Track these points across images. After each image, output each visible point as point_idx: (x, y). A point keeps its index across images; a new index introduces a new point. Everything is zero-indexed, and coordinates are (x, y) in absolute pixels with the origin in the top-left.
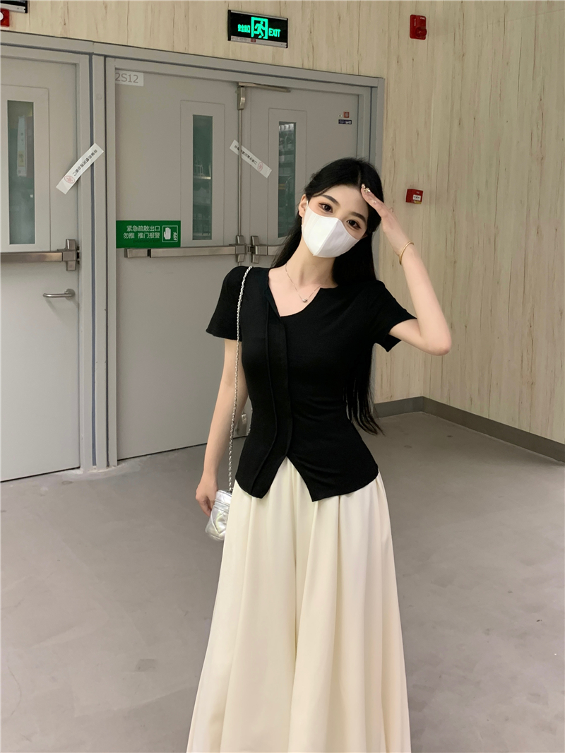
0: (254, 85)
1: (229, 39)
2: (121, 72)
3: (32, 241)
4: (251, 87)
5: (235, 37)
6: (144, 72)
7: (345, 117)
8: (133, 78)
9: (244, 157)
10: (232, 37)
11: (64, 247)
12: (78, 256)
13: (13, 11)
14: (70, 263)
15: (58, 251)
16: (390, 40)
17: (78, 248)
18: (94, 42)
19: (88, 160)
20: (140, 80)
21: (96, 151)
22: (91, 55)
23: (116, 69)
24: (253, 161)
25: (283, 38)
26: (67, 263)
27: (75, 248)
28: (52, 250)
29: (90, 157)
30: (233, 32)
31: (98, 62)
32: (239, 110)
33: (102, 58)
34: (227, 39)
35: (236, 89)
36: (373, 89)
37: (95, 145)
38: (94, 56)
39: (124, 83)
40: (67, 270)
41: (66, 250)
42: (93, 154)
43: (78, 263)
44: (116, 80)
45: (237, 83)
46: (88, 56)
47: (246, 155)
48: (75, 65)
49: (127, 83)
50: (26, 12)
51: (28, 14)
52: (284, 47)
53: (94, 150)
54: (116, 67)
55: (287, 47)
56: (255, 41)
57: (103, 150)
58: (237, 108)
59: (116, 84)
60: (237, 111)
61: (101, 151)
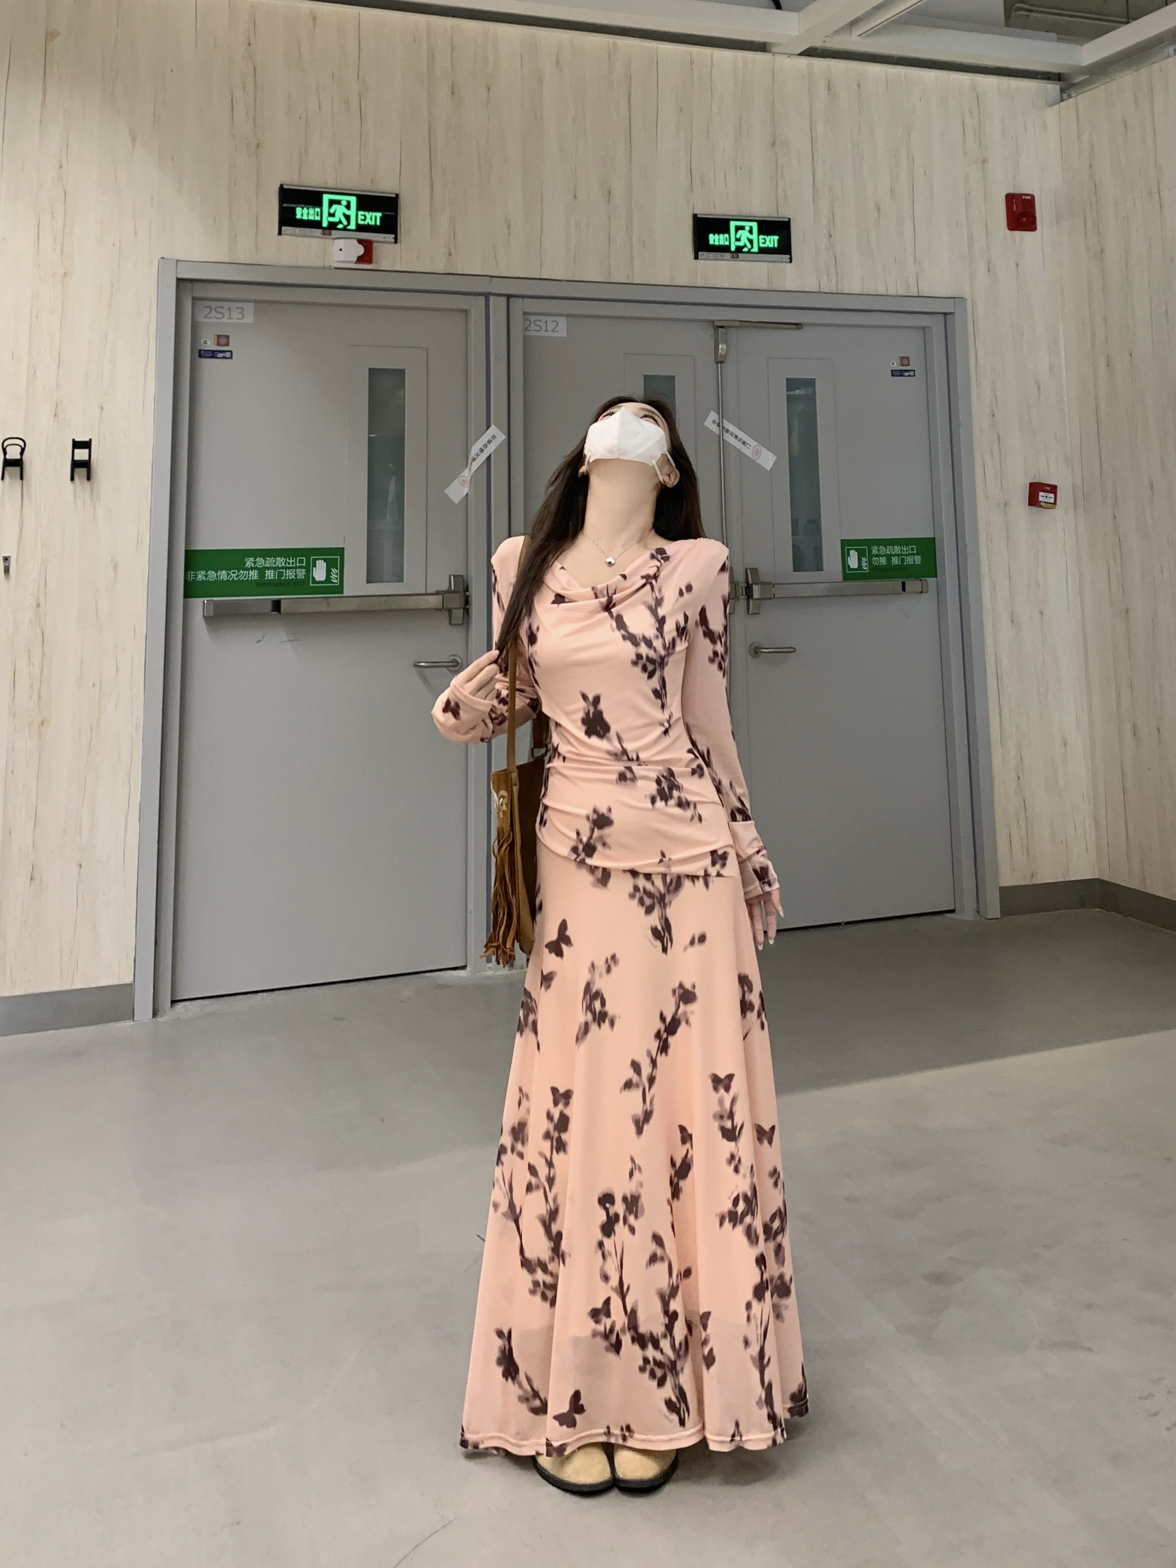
0: (738, 324)
1: (696, 257)
2: (533, 318)
3: (400, 579)
4: (732, 327)
5: (705, 253)
6: (568, 316)
7: (902, 365)
8: (551, 326)
9: (728, 437)
10: (700, 253)
11: (445, 587)
12: (467, 601)
13: (379, 242)
14: (455, 612)
15: (437, 593)
16: (971, 237)
17: (467, 589)
18: (492, 277)
19: (482, 451)
20: (561, 329)
21: (494, 437)
22: (487, 295)
23: (525, 314)
24: (744, 443)
25: (785, 248)
26: (450, 611)
27: (462, 590)
28: (429, 591)
29: (486, 446)
30: (701, 245)
31: (498, 306)
32: (717, 363)
33: (504, 299)
34: (692, 256)
35: (712, 331)
36: (948, 316)
37: (493, 427)
38: (492, 299)
39: (536, 334)
40: (450, 623)
41: (449, 591)
42: (489, 442)
43: (467, 612)
44: (526, 329)
45: (713, 322)
46: (483, 299)
47: (732, 434)
48: (466, 312)
49: (542, 333)
50: (396, 242)
51: (398, 245)
52: (786, 262)
53: (492, 435)
54: (525, 310)
55: (791, 262)
56: (738, 257)
57: (505, 435)
58: (715, 360)
59: (524, 337)
60: (715, 365)
61: (502, 437)
